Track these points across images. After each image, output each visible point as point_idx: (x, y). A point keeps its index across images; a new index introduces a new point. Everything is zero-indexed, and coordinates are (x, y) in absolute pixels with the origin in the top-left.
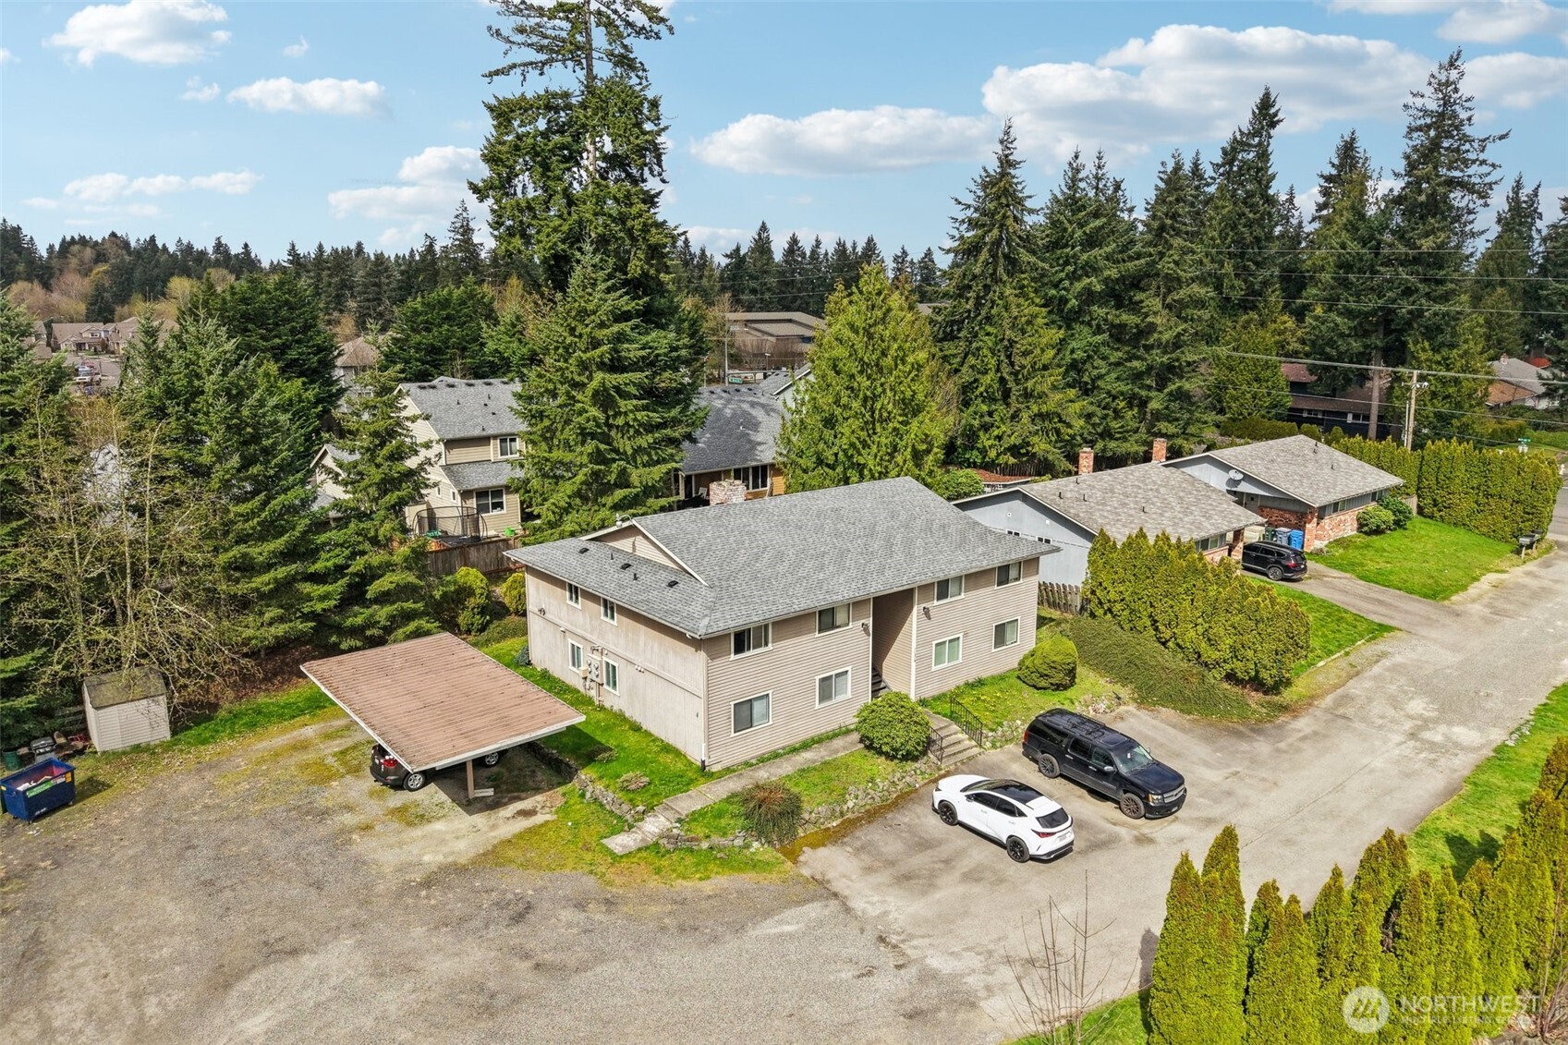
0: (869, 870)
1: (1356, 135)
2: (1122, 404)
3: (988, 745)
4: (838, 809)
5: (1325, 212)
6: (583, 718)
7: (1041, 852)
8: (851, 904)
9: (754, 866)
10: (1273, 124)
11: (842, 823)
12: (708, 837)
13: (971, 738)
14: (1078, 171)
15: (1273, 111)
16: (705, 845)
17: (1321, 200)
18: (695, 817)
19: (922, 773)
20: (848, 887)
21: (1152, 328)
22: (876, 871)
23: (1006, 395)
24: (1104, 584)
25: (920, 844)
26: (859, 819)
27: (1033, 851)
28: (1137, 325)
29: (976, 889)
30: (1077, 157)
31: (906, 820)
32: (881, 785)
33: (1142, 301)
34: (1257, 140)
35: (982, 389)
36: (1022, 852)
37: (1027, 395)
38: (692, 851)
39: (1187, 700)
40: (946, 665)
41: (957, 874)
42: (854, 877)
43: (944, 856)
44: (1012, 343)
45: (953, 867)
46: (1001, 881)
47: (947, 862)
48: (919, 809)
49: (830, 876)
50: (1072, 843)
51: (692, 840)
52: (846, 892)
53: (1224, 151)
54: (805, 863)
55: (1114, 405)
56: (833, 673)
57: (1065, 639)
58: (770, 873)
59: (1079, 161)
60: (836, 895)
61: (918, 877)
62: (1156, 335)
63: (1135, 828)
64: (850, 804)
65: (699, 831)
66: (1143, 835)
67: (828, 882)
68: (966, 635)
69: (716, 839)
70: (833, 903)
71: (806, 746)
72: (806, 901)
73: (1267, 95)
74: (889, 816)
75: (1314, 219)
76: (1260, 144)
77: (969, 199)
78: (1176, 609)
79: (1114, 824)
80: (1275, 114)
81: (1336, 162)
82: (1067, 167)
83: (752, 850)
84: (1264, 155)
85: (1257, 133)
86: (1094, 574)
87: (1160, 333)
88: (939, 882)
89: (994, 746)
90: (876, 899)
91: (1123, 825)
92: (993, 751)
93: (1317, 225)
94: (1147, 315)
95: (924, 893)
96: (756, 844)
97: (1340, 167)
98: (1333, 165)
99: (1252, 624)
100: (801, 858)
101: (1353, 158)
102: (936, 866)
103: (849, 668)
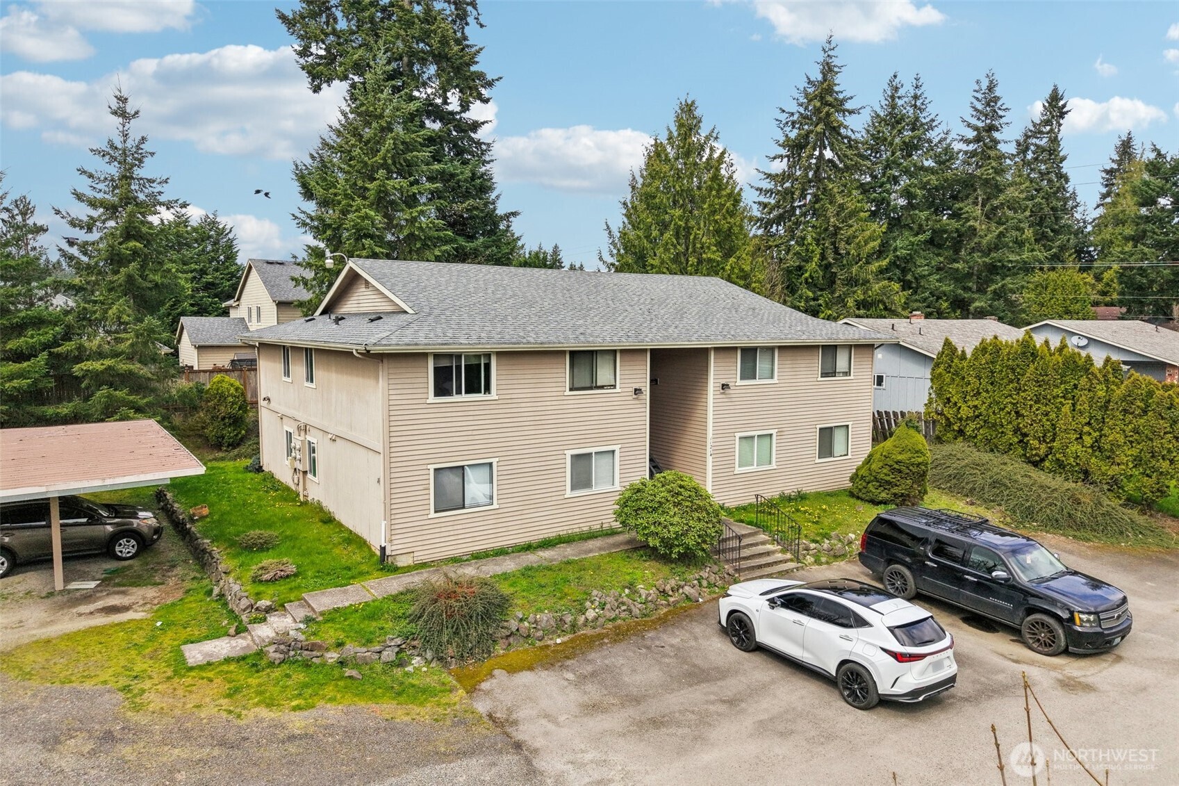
0: (593, 708)
1: (1132, 135)
2: (945, 305)
3: (810, 559)
4: (569, 619)
5: (1109, 200)
6: (201, 470)
7: (900, 689)
8: (539, 763)
9: (399, 694)
10: (1062, 115)
11: (571, 640)
12: (340, 645)
13: (784, 551)
14: (897, 89)
15: (1061, 103)
16: (332, 656)
17: (1104, 190)
18: (333, 616)
19: (710, 585)
20: (546, 734)
21: (973, 230)
22: (605, 710)
23: (831, 281)
24: (954, 399)
25: (690, 675)
26: (600, 637)
27: (884, 688)
28: (957, 230)
29: (780, 748)
30: (895, 76)
31: (675, 641)
32: (643, 593)
33: (961, 209)
34: (1048, 128)
35: (807, 275)
36: (865, 690)
37: (852, 282)
38: (307, 665)
39: (1081, 526)
40: (754, 468)
41: (748, 722)
42: (562, 719)
43: (729, 694)
44: (837, 229)
45: (743, 711)
46: (829, 737)
47: (731, 702)
48: (698, 629)
49: (520, 714)
50: (952, 680)
51: (313, 647)
52: (539, 743)
53: (1019, 144)
54: (487, 693)
55: (937, 305)
56: (593, 450)
57: (912, 432)
58: (421, 704)
59: (897, 80)
60: (518, 746)
61: (678, 724)
62: (976, 240)
63: (1054, 668)
64: (591, 614)
65: (330, 634)
66: (1073, 679)
67: (515, 723)
68: (780, 433)
69: (352, 648)
70: (509, 760)
71: (546, 544)
72: (462, 754)
73: (1055, 90)
74: (651, 634)
75: (1098, 206)
76: (1051, 131)
77: (793, 107)
78: (1052, 416)
79: (1017, 662)
80: (1064, 106)
81: (1116, 157)
82: (886, 87)
83: (410, 669)
84: (1055, 141)
85: (1048, 122)
86: (940, 392)
87: (981, 237)
88: (714, 734)
89: (818, 562)
90: (588, 757)
91: (1032, 663)
92: (815, 567)
93: (1101, 211)
94: (968, 220)
95: (681, 751)
96: (416, 661)
97: (1120, 163)
98: (1113, 161)
99: (1165, 424)
100: (485, 686)
101: (1130, 155)
102: (712, 708)
103: (616, 448)
